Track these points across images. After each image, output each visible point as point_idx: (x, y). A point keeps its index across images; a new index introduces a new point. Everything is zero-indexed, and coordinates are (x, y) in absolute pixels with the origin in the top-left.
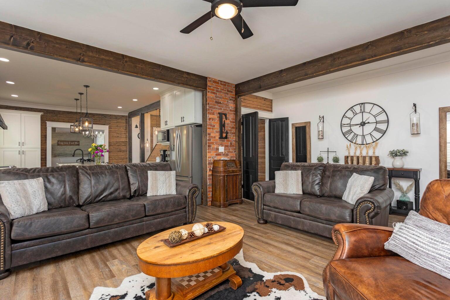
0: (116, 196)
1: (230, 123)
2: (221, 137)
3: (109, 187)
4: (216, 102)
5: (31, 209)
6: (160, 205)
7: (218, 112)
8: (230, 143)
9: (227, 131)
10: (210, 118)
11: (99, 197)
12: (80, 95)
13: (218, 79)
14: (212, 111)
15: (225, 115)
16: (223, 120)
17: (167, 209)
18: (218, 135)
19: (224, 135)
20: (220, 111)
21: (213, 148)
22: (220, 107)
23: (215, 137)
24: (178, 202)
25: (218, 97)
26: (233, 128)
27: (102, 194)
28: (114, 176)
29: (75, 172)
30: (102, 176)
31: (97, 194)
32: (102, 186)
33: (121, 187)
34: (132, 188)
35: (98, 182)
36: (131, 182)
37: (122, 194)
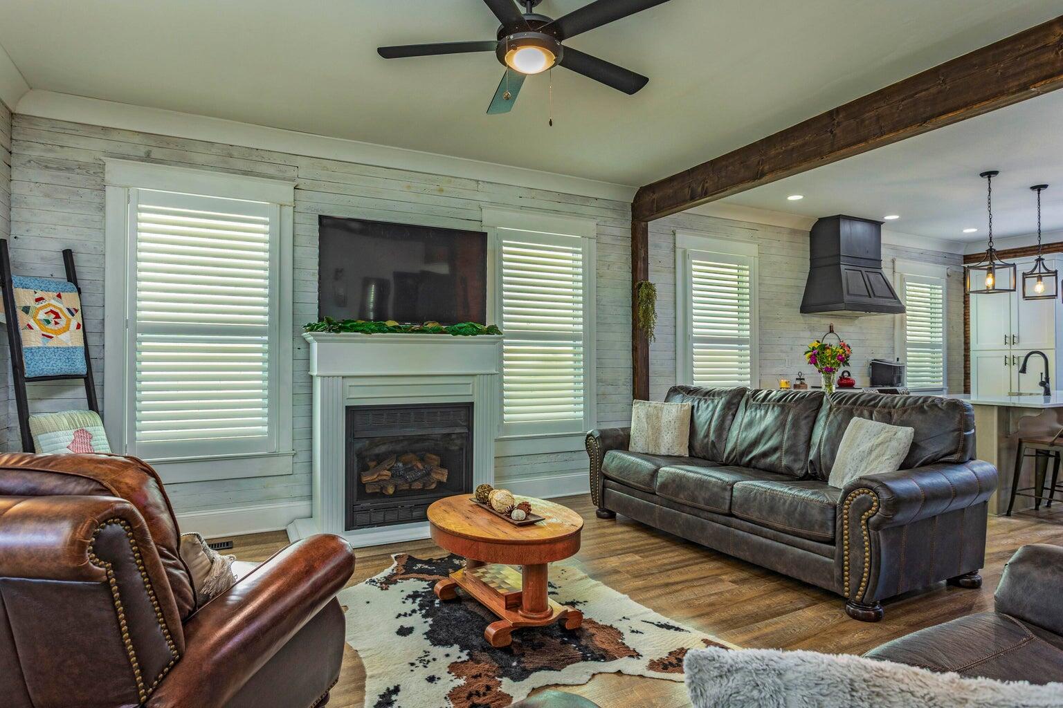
0: (773, 464)
3: (763, 441)
6: (757, 501)
11: (746, 457)
12: (1037, 192)
17: (772, 520)
24: (803, 514)
27: (751, 452)
28: (778, 416)
29: (736, 399)
30: (760, 413)
31: (743, 448)
32: (752, 434)
33: (785, 447)
34: (813, 454)
35: (750, 424)
36: (816, 439)
37: (784, 463)
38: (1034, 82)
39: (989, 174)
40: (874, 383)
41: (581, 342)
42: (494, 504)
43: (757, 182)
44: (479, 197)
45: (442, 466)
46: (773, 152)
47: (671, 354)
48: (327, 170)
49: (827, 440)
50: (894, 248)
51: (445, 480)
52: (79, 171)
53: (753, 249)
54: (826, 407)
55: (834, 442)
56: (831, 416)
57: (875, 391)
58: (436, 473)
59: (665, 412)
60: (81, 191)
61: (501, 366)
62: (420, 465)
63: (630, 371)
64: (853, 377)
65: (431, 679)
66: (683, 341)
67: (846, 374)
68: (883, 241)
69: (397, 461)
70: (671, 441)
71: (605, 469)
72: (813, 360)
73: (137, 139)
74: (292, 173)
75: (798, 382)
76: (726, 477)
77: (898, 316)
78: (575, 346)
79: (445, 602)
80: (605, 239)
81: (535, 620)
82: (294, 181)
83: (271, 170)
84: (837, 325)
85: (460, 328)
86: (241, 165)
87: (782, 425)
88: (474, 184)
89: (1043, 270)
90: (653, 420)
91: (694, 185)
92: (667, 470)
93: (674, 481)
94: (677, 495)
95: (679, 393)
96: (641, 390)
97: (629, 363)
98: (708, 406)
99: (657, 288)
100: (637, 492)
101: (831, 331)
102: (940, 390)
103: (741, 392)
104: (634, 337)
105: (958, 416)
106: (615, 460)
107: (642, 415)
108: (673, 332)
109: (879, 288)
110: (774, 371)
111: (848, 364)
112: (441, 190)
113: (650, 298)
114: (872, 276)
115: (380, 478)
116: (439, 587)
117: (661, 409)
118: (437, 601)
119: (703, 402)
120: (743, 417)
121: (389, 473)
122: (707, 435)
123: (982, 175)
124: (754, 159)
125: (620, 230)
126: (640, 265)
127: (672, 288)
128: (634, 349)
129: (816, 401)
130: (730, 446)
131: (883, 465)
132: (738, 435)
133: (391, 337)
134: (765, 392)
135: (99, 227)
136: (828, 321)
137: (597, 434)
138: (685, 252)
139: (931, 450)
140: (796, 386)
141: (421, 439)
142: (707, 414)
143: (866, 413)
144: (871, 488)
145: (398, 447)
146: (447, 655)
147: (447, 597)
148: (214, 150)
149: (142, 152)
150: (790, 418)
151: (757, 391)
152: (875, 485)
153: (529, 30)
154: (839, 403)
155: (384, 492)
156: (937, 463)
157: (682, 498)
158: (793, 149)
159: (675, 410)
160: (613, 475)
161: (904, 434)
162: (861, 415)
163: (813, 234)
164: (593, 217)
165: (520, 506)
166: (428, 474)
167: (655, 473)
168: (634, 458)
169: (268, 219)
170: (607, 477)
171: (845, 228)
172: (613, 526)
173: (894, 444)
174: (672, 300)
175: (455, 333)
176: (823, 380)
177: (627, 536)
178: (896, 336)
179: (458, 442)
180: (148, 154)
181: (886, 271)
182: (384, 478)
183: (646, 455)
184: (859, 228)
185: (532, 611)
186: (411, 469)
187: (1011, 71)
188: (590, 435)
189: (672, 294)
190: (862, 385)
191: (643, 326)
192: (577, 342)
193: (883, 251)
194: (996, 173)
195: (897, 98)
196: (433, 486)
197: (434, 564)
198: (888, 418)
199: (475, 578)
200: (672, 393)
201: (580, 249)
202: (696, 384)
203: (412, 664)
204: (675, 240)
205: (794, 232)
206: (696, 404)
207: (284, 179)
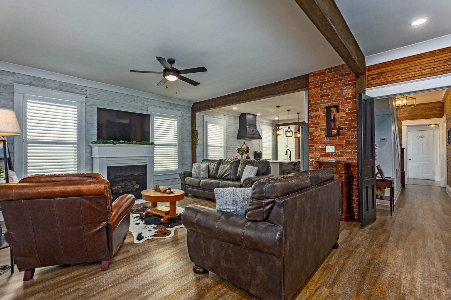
0: (229, 177)
1: (345, 115)
2: (329, 135)
3: (227, 172)
4: (321, 96)
5: (200, 175)
7: (324, 107)
8: (346, 141)
9: (339, 126)
10: (313, 116)
12: (288, 111)
13: (324, 69)
14: (315, 107)
15: (337, 107)
16: (332, 114)
18: (323, 134)
19: (334, 132)
20: (327, 105)
21: (316, 148)
22: (327, 99)
23: (319, 136)
25: (324, 89)
26: (352, 120)
27: (224, 175)
28: (230, 166)
29: (220, 162)
30: (226, 165)
31: (222, 174)
32: (224, 171)
33: (232, 173)
34: (238, 175)
35: (224, 168)
36: (238, 171)
37: (231, 177)
38: (280, 93)
39: (278, 107)
40: (255, 158)
41: (177, 147)
42: (161, 189)
43: (225, 106)
44: (146, 103)
45: (137, 183)
46: (229, 99)
47: (203, 150)
48: (97, 92)
49: (241, 171)
50: (260, 122)
51: (138, 188)
52: (3, 87)
53: (225, 121)
54: (241, 163)
55: (242, 171)
56: (242, 165)
57: (255, 159)
58: (135, 186)
59: (202, 166)
60: (4, 94)
61: (154, 154)
62: (130, 184)
63: (191, 155)
64: (250, 156)
65: (149, 231)
66: (206, 146)
67: (248, 155)
68: (257, 120)
69: (122, 183)
70: (203, 174)
71: (186, 182)
72: (238, 152)
73: (27, 77)
74: (84, 92)
75: (236, 158)
76: (218, 181)
77: (261, 140)
78: (175, 148)
79: (146, 217)
80: (185, 117)
81: (173, 216)
82: (85, 95)
83: (77, 91)
84: (246, 141)
85: (143, 143)
86: (66, 89)
87: (231, 168)
88: (145, 99)
89: (290, 130)
90: (198, 168)
91: (209, 104)
92: (203, 181)
93: (205, 183)
94: (205, 187)
95: (205, 161)
96: (194, 160)
97: (191, 153)
98: (213, 164)
99: (199, 131)
100: (194, 187)
101: (245, 144)
102: (270, 159)
103: (221, 160)
104: (192, 145)
105: (267, 164)
106: (188, 180)
107: (196, 167)
108: (203, 144)
109: (256, 133)
110: (230, 155)
111: (249, 153)
112: (135, 101)
113: (197, 134)
114: (254, 129)
115: (118, 188)
116: (144, 214)
117: (201, 165)
118: (144, 217)
119: (211, 163)
120: (221, 166)
121: (121, 187)
122: (213, 172)
123: (277, 107)
124: (225, 100)
125: (189, 114)
126: (194, 125)
127: (203, 131)
128: (192, 149)
129: (239, 162)
130: (218, 175)
131: (252, 175)
132: (220, 172)
133: (122, 145)
134: (227, 160)
135: (12, 107)
136: (244, 141)
137: (183, 173)
138: (206, 121)
139: (262, 172)
140: (235, 159)
141: (131, 176)
142: (213, 166)
143: (249, 164)
144: (248, 180)
145: (124, 178)
146: (152, 226)
147: (146, 216)
148: (56, 83)
149: (28, 82)
150: (233, 166)
151: (225, 160)
152: (249, 179)
153: (172, 72)
154: (244, 162)
155: (119, 192)
156: (263, 174)
157: (207, 188)
158: (233, 99)
159: (204, 165)
160: (188, 183)
161: (256, 168)
162: (248, 165)
163: (240, 117)
164: (181, 111)
165: (168, 189)
166: (133, 186)
167: (200, 182)
168: (193, 179)
169: (76, 107)
170: (186, 184)
171: (248, 116)
172: (188, 198)
173: (254, 171)
174: (203, 135)
175: (142, 144)
176: (241, 157)
177: (192, 199)
178: (260, 145)
179: (142, 176)
180: (31, 83)
181: (258, 128)
182: (119, 188)
183: (197, 178)
184: (251, 116)
185: (173, 214)
186: (127, 185)
187: (276, 90)
188: (181, 173)
189: (203, 133)
190: (252, 158)
191: (195, 142)
192: (176, 147)
193: (257, 122)
194: (279, 107)
195: (256, 91)
196: (135, 190)
197: (139, 210)
198: (253, 165)
199: (155, 209)
200: (203, 161)
201: (177, 120)
202: (209, 158)
203: (143, 229)
204: (203, 118)
205: (235, 117)
206: (210, 164)
207: (82, 94)
